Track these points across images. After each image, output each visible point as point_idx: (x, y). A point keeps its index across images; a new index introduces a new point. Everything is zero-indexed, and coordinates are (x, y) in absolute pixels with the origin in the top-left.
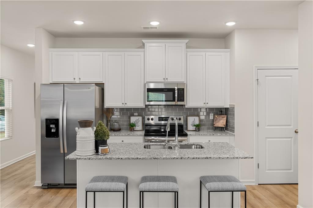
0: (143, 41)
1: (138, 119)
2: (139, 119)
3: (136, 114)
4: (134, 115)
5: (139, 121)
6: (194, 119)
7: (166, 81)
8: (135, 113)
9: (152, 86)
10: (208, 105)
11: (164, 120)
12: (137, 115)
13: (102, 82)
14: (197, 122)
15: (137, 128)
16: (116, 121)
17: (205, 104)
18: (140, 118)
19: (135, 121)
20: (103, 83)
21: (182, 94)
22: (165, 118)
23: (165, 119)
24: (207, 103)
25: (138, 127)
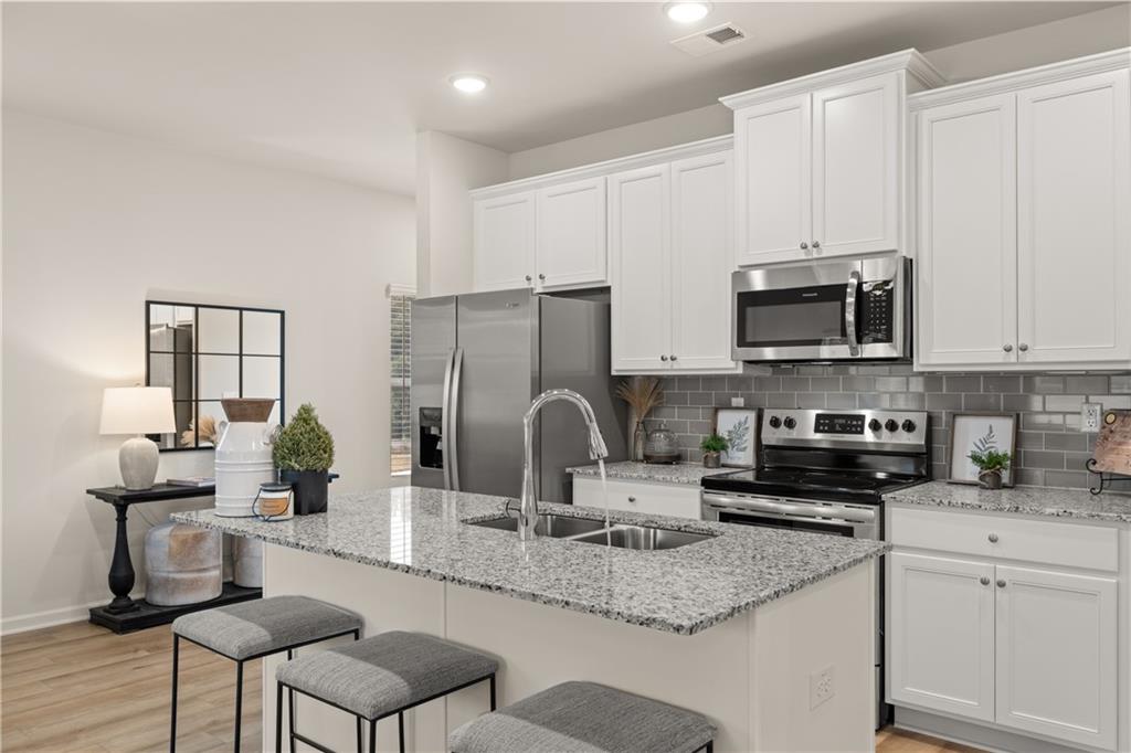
0: (725, 103)
1: (743, 420)
2: (746, 422)
3: (738, 401)
4: (734, 405)
5: (747, 428)
6: (991, 427)
7: (815, 256)
8: (737, 396)
9: (758, 282)
10: (1028, 357)
11: (838, 428)
12: (742, 405)
13: (602, 281)
14: (1003, 445)
15: (739, 458)
16: (663, 427)
17: (1008, 350)
18: (752, 416)
19: (731, 428)
20: (608, 284)
21: (881, 307)
22: (842, 421)
23: (840, 425)
24: (1024, 349)
25: (741, 454)
